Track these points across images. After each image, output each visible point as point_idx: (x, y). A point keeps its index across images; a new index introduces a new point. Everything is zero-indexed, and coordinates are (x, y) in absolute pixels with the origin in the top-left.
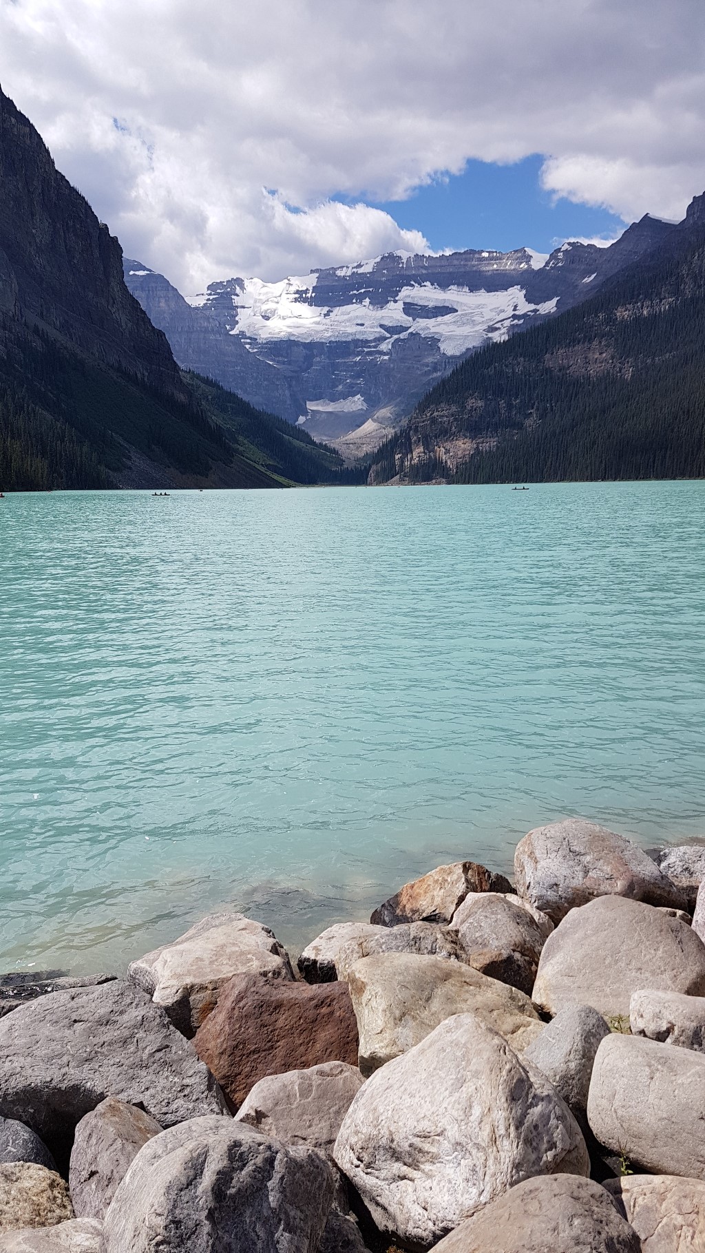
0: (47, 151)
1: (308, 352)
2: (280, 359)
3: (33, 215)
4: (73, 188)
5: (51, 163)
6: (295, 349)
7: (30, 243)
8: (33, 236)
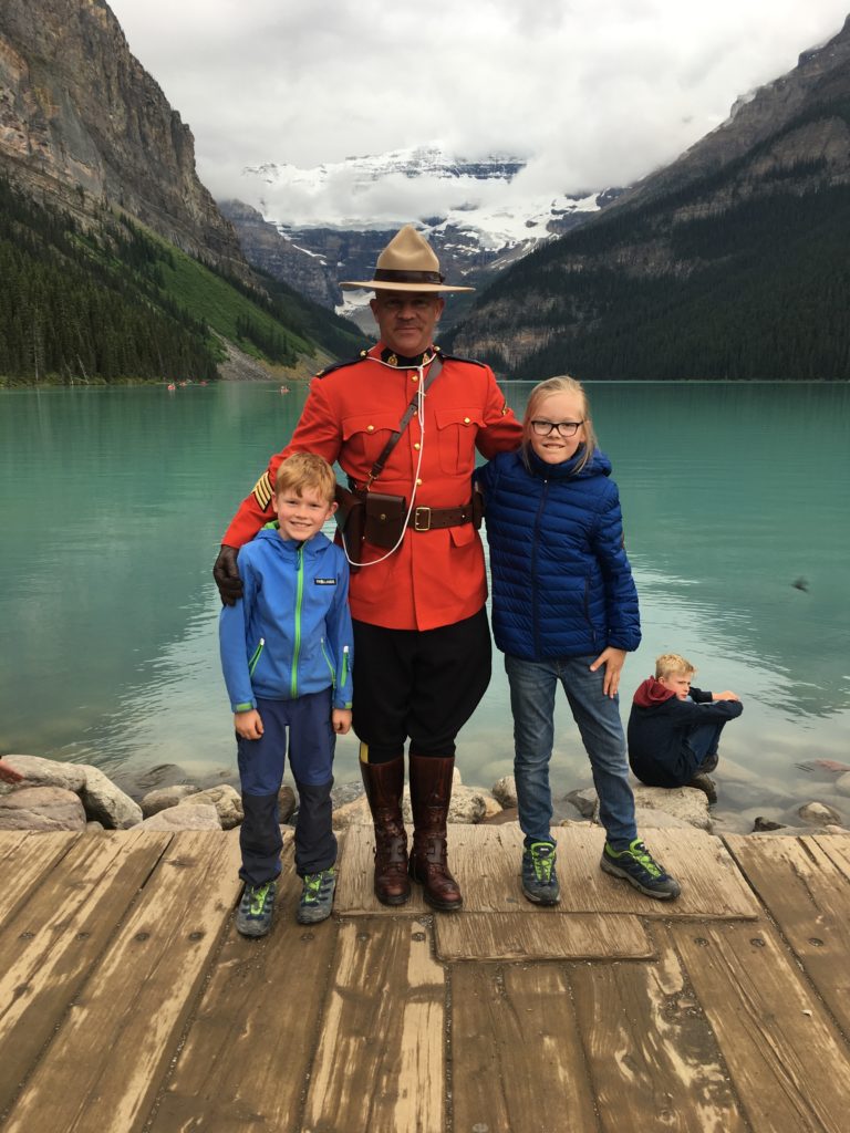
0: (123, 34)
1: (344, 242)
2: (316, 248)
3: (110, 100)
4: (147, 73)
5: (125, 46)
6: (331, 238)
7: (108, 129)
8: (111, 122)
